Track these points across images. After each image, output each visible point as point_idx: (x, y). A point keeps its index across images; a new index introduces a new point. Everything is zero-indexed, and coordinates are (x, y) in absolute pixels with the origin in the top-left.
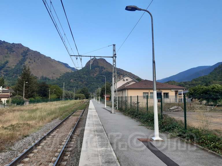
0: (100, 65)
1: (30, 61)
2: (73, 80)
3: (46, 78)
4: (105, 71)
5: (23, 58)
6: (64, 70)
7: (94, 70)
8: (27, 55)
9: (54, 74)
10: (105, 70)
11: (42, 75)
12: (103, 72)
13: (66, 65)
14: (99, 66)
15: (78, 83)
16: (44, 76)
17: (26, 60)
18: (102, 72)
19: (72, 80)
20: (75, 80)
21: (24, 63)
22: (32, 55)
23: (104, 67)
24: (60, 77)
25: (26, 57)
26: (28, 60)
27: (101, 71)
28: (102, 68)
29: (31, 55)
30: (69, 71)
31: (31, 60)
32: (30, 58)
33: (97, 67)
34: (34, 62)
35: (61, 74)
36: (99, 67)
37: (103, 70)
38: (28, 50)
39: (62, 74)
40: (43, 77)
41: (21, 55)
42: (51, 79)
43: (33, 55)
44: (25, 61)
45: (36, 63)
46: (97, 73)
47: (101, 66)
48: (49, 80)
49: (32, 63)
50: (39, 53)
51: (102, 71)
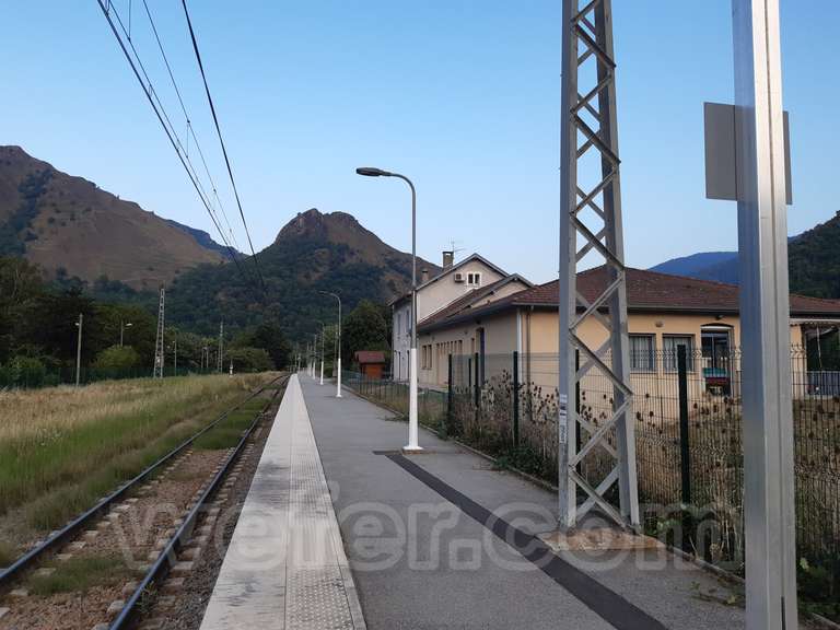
0: (335, 239)
1: (56, 216)
2: (226, 295)
3: (116, 287)
4: (351, 261)
5: (26, 202)
6: (191, 258)
7: (309, 258)
8: (44, 191)
9: (151, 269)
10: (354, 257)
11: (100, 274)
12: (347, 267)
13: (201, 237)
14: (329, 243)
15: (246, 307)
16: (111, 278)
17: (39, 213)
18: (343, 265)
19: (221, 296)
20: (236, 295)
21: (30, 225)
22: (62, 194)
23: (352, 245)
24: (175, 282)
25: (38, 200)
26: (47, 213)
27: (339, 263)
28: (344, 249)
29: (57, 194)
30: (214, 259)
31: (58, 212)
32: (54, 205)
33: (321, 247)
34: (72, 219)
35: (177, 272)
36: (329, 245)
37: (346, 256)
38: (47, 171)
39: (181, 270)
40: (104, 280)
41: (21, 191)
42: (139, 288)
43: (66, 192)
44: (33, 217)
45: (79, 224)
46: (321, 269)
47: (336, 243)
48: (130, 292)
49: (64, 224)
50: (94, 184)
51: (343, 260)
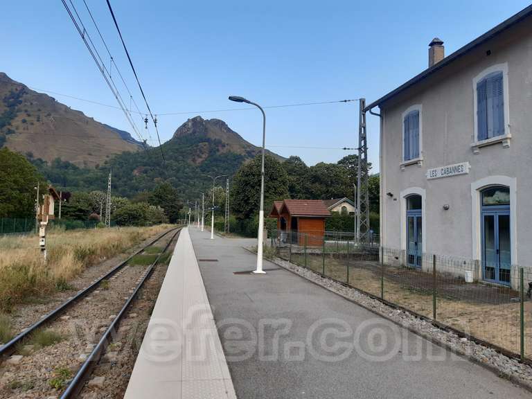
0: (212, 136)
1: (27, 119)
2: (140, 172)
3: (67, 166)
4: (223, 151)
5: (8, 109)
6: (117, 148)
7: (195, 148)
8: (20, 102)
9: (90, 154)
10: (225, 149)
11: (56, 157)
12: (220, 156)
13: (125, 136)
14: (209, 139)
15: (153, 180)
16: (63, 159)
17: (16, 116)
18: (218, 154)
19: (136, 172)
20: (146, 172)
21: (10, 124)
22: (31, 104)
23: (223, 141)
24: (106, 163)
25: (16, 107)
26: (22, 116)
27: (215, 152)
28: (219, 143)
29: (29, 104)
30: (133, 149)
31: (29, 115)
32: (26, 111)
33: (203, 142)
34: (38, 121)
35: (108, 157)
36: (208, 140)
37: (220, 148)
38: (23, 89)
39: (110, 155)
40: (58, 161)
41: (5, 101)
42: (82, 166)
43: (35, 103)
44: (12, 119)
45: (43, 124)
46: (203, 156)
47: (213, 139)
48: (75, 168)
49: (32, 124)
50: (54, 99)
51: (218, 150)
